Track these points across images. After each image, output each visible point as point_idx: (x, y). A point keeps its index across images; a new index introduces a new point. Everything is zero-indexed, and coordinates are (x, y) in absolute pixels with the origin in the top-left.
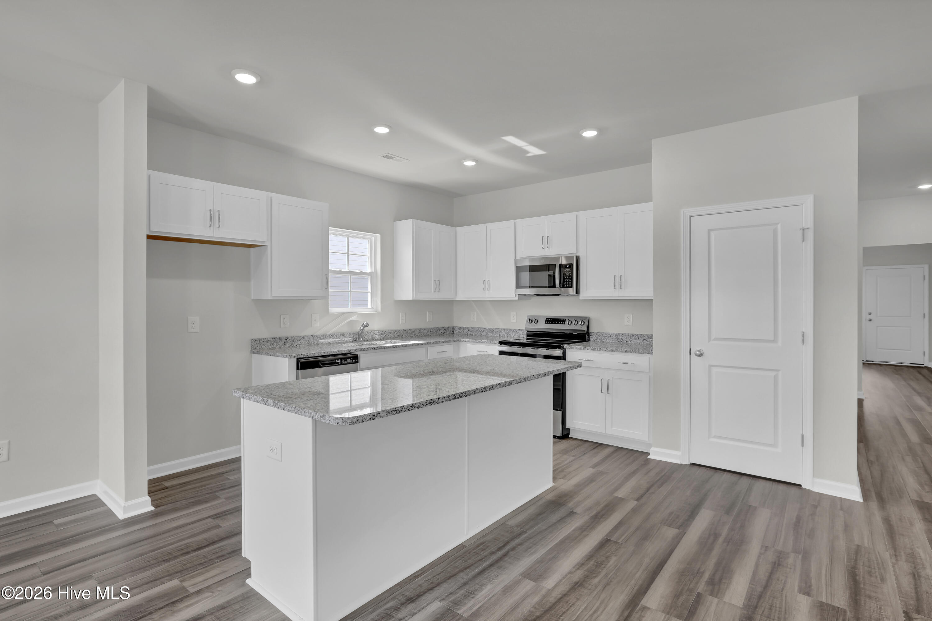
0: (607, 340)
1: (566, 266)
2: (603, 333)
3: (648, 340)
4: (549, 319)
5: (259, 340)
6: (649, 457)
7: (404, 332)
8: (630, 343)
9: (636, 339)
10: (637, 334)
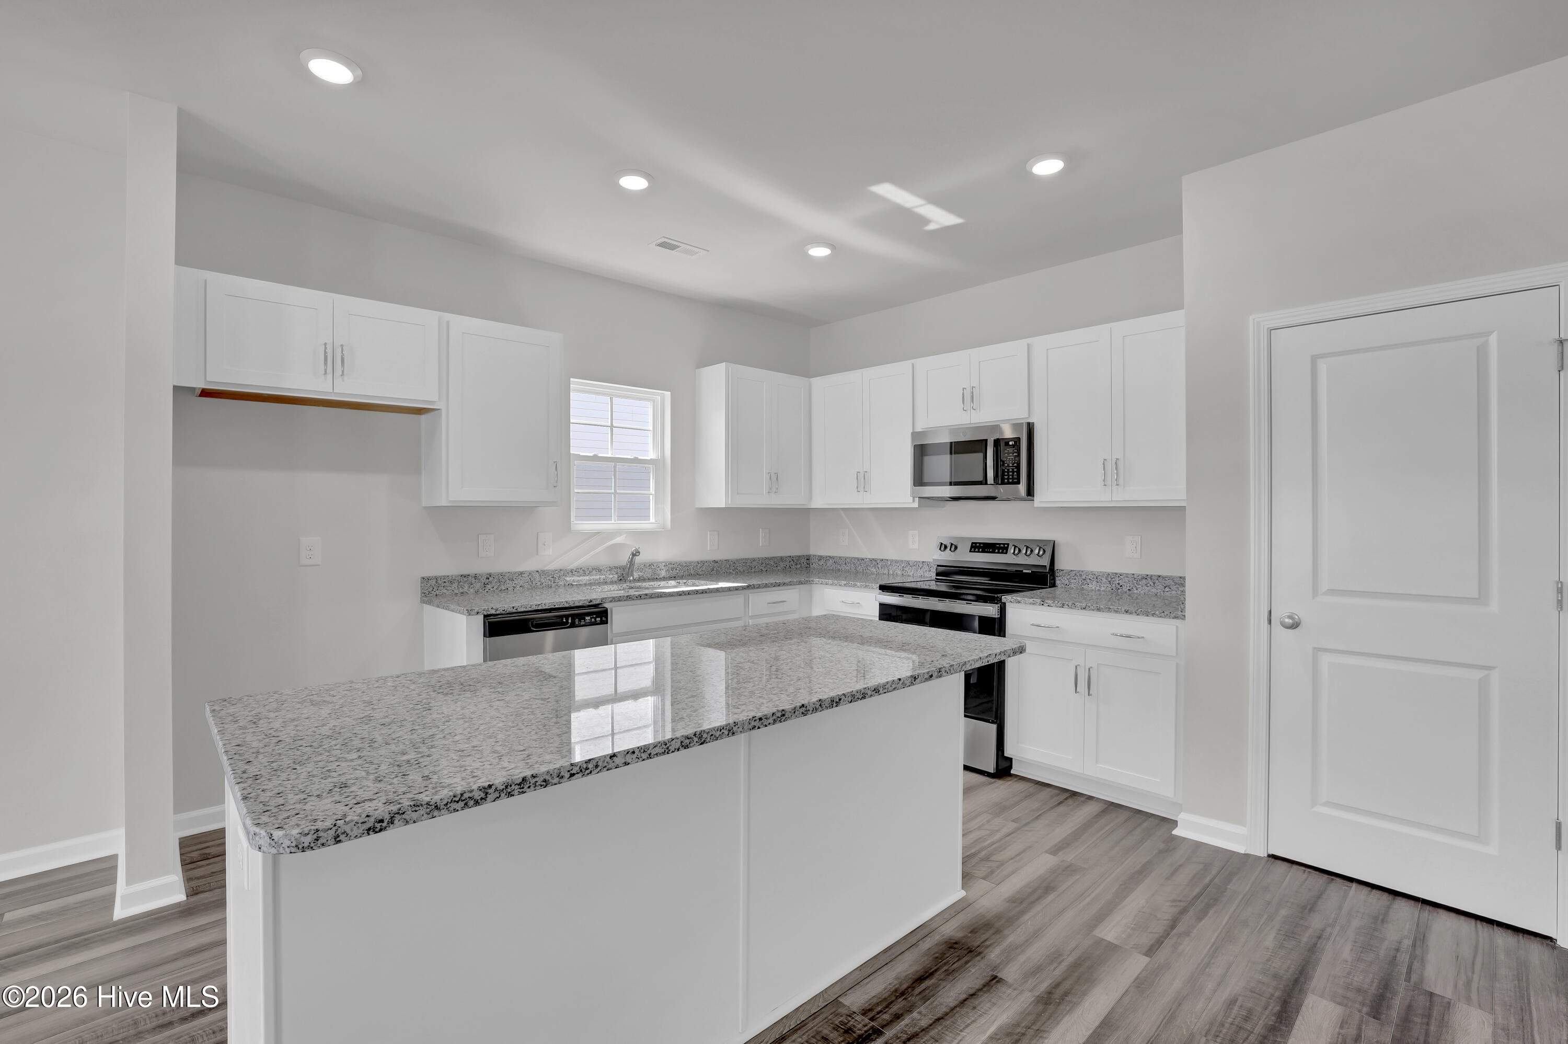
0: (1090, 586)
1: (1008, 442)
2: (1083, 571)
3: (1174, 588)
4: (978, 545)
5: (436, 578)
6: (1175, 832)
7: (716, 565)
8: (1136, 591)
9: (1149, 585)
10: (1152, 576)
